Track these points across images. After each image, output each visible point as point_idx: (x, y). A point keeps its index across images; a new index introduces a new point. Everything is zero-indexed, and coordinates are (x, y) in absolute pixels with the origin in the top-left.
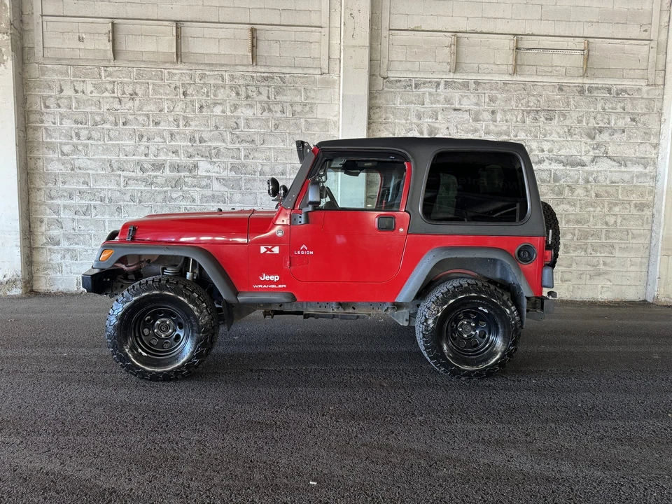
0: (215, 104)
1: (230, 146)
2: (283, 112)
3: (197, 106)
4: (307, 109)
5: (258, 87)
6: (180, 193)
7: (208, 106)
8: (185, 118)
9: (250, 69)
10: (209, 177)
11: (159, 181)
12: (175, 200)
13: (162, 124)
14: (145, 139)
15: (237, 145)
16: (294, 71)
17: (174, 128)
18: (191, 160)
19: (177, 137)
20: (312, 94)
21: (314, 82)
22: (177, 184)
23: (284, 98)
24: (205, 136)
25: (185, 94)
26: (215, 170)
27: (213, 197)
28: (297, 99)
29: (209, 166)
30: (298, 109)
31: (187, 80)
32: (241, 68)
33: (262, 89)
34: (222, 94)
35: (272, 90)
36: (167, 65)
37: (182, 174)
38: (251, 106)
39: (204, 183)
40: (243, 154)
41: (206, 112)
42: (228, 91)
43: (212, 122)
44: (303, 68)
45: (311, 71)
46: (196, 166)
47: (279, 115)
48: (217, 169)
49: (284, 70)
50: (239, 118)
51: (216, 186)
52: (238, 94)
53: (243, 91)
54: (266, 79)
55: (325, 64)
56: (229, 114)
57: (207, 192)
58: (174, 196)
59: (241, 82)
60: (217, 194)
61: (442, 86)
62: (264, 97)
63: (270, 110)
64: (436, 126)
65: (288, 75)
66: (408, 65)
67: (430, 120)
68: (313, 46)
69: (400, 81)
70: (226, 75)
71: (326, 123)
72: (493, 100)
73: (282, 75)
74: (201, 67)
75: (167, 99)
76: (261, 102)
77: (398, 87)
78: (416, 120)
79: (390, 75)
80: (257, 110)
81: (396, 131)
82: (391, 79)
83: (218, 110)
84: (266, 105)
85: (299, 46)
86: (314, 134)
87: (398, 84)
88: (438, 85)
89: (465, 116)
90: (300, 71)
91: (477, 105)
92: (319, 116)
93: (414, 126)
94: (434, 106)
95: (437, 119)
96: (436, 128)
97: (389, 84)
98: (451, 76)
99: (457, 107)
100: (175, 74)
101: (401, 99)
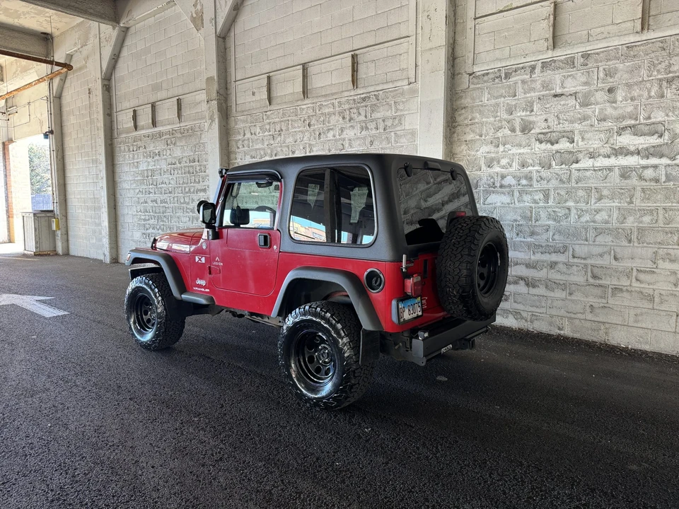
0: (329, 130)
2: (377, 128)
3: (317, 133)
4: (397, 121)
5: (358, 109)
7: (324, 133)
8: (310, 145)
9: (352, 93)
13: (296, 152)
16: (385, 86)
20: (401, 106)
21: (403, 94)
23: (378, 115)
25: (309, 125)
28: (389, 114)
30: (389, 123)
31: (311, 112)
32: (346, 94)
33: (361, 110)
34: (334, 119)
35: (369, 109)
36: (299, 103)
38: (353, 127)
41: (322, 138)
42: (337, 117)
43: (326, 146)
44: (394, 82)
45: (399, 84)
47: (374, 131)
49: (378, 88)
50: (344, 140)
52: (344, 118)
53: (347, 115)
54: (364, 99)
55: (412, 74)
56: (338, 137)
59: (346, 106)
61: (538, 70)
62: (362, 118)
63: (367, 128)
64: (532, 119)
65: (381, 92)
66: (498, 54)
67: (524, 114)
68: (402, 57)
69: (488, 73)
70: (336, 102)
71: (413, 134)
72: (609, 73)
73: (376, 93)
74: (320, 99)
75: (299, 132)
76: (360, 122)
77: (485, 82)
78: (506, 116)
79: (476, 69)
80: (357, 131)
81: (484, 132)
82: (478, 74)
83: (330, 135)
84: (364, 125)
85: (390, 61)
86: (402, 146)
87: (486, 78)
88: (533, 68)
89: (571, 101)
90: (391, 85)
91: (586, 84)
92: (407, 127)
93: (504, 123)
94: (528, 95)
95: (532, 111)
96: (530, 123)
97: (475, 81)
98: (550, 54)
99: (559, 91)
100: (303, 109)
101: (489, 93)
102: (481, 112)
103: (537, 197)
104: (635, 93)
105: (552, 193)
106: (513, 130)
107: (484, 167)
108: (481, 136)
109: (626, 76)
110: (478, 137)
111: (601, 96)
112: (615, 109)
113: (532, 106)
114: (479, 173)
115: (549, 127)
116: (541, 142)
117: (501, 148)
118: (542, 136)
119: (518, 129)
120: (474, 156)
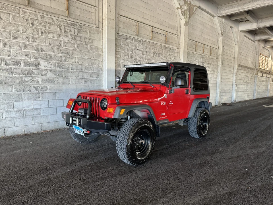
0: (49, 32)
1: (57, 54)
2: (81, 41)
3: (39, 32)
4: (90, 41)
5: (70, 28)
6: (30, 78)
7: (46, 33)
8: (32, 37)
9: (66, 18)
10: (46, 70)
11: (18, 71)
12: (27, 82)
13: (19, 39)
14: (8, 46)
15: (61, 55)
16: (85, 23)
17: (26, 42)
18: (37, 60)
19: (28, 47)
20: (92, 35)
21: (93, 30)
22: (29, 73)
23: (81, 35)
24: (44, 48)
25: (32, 24)
26: (49, 66)
27: (49, 81)
28: (87, 36)
29: (46, 64)
30: (87, 40)
31: (33, 17)
32: (62, 17)
33: (72, 29)
34: (52, 28)
35: (76, 30)
36: (22, 6)
37: (31, 68)
38: (67, 36)
39: (44, 73)
40: (63, 59)
41: (44, 36)
42: (56, 27)
43: (48, 42)
44: (89, 23)
45: (92, 25)
46: (39, 64)
47: (79, 42)
48: (50, 66)
49: (81, 22)
50: (61, 41)
51: (50, 74)
52: (60, 29)
53: (63, 28)
54: (74, 25)
55: (97, 23)
56: (56, 38)
57: (45, 78)
58: (27, 79)
59: (62, 24)
60: (50, 79)
61: (134, 40)
62: (73, 33)
63: (75, 39)
64: (133, 55)
65: (83, 25)
66: (124, 30)
67: (131, 52)
68: (92, 14)
69: (122, 36)
70: (55, 19)
71: (98, 48)
72: (146, 48)
73: (80, 24)
74: (41, 12)
75: (22, 25)
76: (71, 35)
77: (121, 38)
78: (127, 52)
79: (119, 33)
80: (70, 38)
81: (121, 55)
82: (120, 34)
83: (50, 36)
84: (73, 37)
85: (87, 13)
86: (94, 53)
87: (122, 37)
88: (133, 40)
89: (140, 52)
90: (88, 24)
91: (143, 49)
92: (95, 45)
93: (126, 54)
94: (132, 47)
95: (133, 52)
96: (133, 56)
97: (119, 37)
98: (136, 37)
99: (138, 49)
100: (26, 12)
101: (123, 43)
102: (121, 48)
103: (134, 78)
104: (150, 54)
105: (137, 77)
106: (129, 57)
107: (122, 67)
108: (121, 56)
109: (149, 49)
110: (120, 57)
111: (145, 53)
112: (147, 57)
113: (133, 51)
114: (120, 69)
115: (136, 58)
116: (135, 62)
117: (126, 62)
118: (135, 60)
119: (130, 57)
120: (119, 63)
